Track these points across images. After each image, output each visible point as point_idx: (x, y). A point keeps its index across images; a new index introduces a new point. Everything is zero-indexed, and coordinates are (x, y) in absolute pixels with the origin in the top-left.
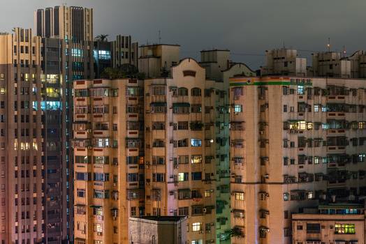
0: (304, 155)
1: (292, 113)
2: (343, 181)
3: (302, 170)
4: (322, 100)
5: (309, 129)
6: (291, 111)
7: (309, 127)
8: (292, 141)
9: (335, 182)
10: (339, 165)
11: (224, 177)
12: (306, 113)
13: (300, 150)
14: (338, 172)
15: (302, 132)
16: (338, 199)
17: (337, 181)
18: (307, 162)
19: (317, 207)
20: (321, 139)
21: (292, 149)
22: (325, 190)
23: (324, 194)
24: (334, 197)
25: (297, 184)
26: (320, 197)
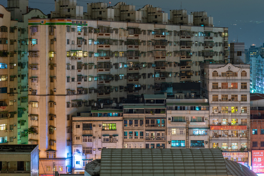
0: (81, 75)
1: (73, 45)
2: (108, 93)
3: (80, 86)
4: (94, 36)
5: (85, 57)
6: (72, 44)
7: (85, 55)
8: (73, 65)
9: (103, 94)
10: (106, 82)
11: (24, 91)
12: (83, 45)
13: (79, 71)
14: (105, 87)
15: (80, 59)
16: (105, 106)
17: (104, 94)
18: (83, 80)
19: (90, 112)
20: (93, 64)
21: (73, 70)
22: (96, 100)
23: (95, 102)
24: (102, 105)
25: (76, 96)
26: (92, 104)
